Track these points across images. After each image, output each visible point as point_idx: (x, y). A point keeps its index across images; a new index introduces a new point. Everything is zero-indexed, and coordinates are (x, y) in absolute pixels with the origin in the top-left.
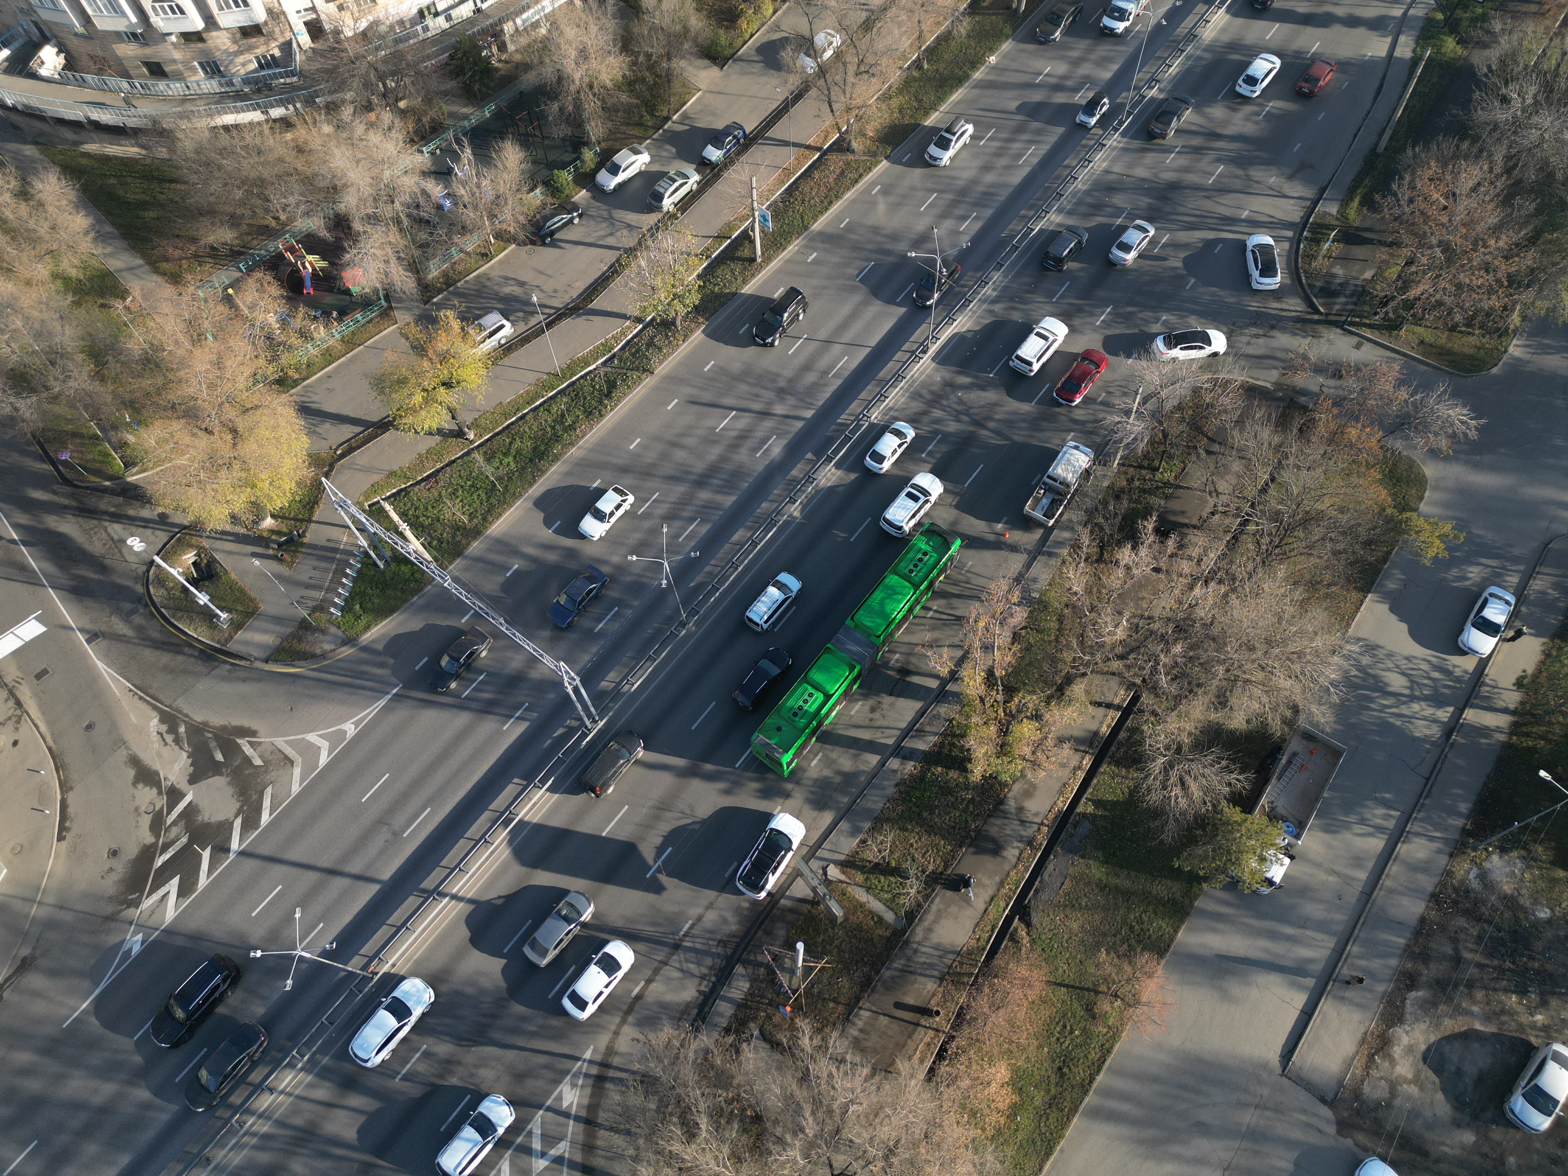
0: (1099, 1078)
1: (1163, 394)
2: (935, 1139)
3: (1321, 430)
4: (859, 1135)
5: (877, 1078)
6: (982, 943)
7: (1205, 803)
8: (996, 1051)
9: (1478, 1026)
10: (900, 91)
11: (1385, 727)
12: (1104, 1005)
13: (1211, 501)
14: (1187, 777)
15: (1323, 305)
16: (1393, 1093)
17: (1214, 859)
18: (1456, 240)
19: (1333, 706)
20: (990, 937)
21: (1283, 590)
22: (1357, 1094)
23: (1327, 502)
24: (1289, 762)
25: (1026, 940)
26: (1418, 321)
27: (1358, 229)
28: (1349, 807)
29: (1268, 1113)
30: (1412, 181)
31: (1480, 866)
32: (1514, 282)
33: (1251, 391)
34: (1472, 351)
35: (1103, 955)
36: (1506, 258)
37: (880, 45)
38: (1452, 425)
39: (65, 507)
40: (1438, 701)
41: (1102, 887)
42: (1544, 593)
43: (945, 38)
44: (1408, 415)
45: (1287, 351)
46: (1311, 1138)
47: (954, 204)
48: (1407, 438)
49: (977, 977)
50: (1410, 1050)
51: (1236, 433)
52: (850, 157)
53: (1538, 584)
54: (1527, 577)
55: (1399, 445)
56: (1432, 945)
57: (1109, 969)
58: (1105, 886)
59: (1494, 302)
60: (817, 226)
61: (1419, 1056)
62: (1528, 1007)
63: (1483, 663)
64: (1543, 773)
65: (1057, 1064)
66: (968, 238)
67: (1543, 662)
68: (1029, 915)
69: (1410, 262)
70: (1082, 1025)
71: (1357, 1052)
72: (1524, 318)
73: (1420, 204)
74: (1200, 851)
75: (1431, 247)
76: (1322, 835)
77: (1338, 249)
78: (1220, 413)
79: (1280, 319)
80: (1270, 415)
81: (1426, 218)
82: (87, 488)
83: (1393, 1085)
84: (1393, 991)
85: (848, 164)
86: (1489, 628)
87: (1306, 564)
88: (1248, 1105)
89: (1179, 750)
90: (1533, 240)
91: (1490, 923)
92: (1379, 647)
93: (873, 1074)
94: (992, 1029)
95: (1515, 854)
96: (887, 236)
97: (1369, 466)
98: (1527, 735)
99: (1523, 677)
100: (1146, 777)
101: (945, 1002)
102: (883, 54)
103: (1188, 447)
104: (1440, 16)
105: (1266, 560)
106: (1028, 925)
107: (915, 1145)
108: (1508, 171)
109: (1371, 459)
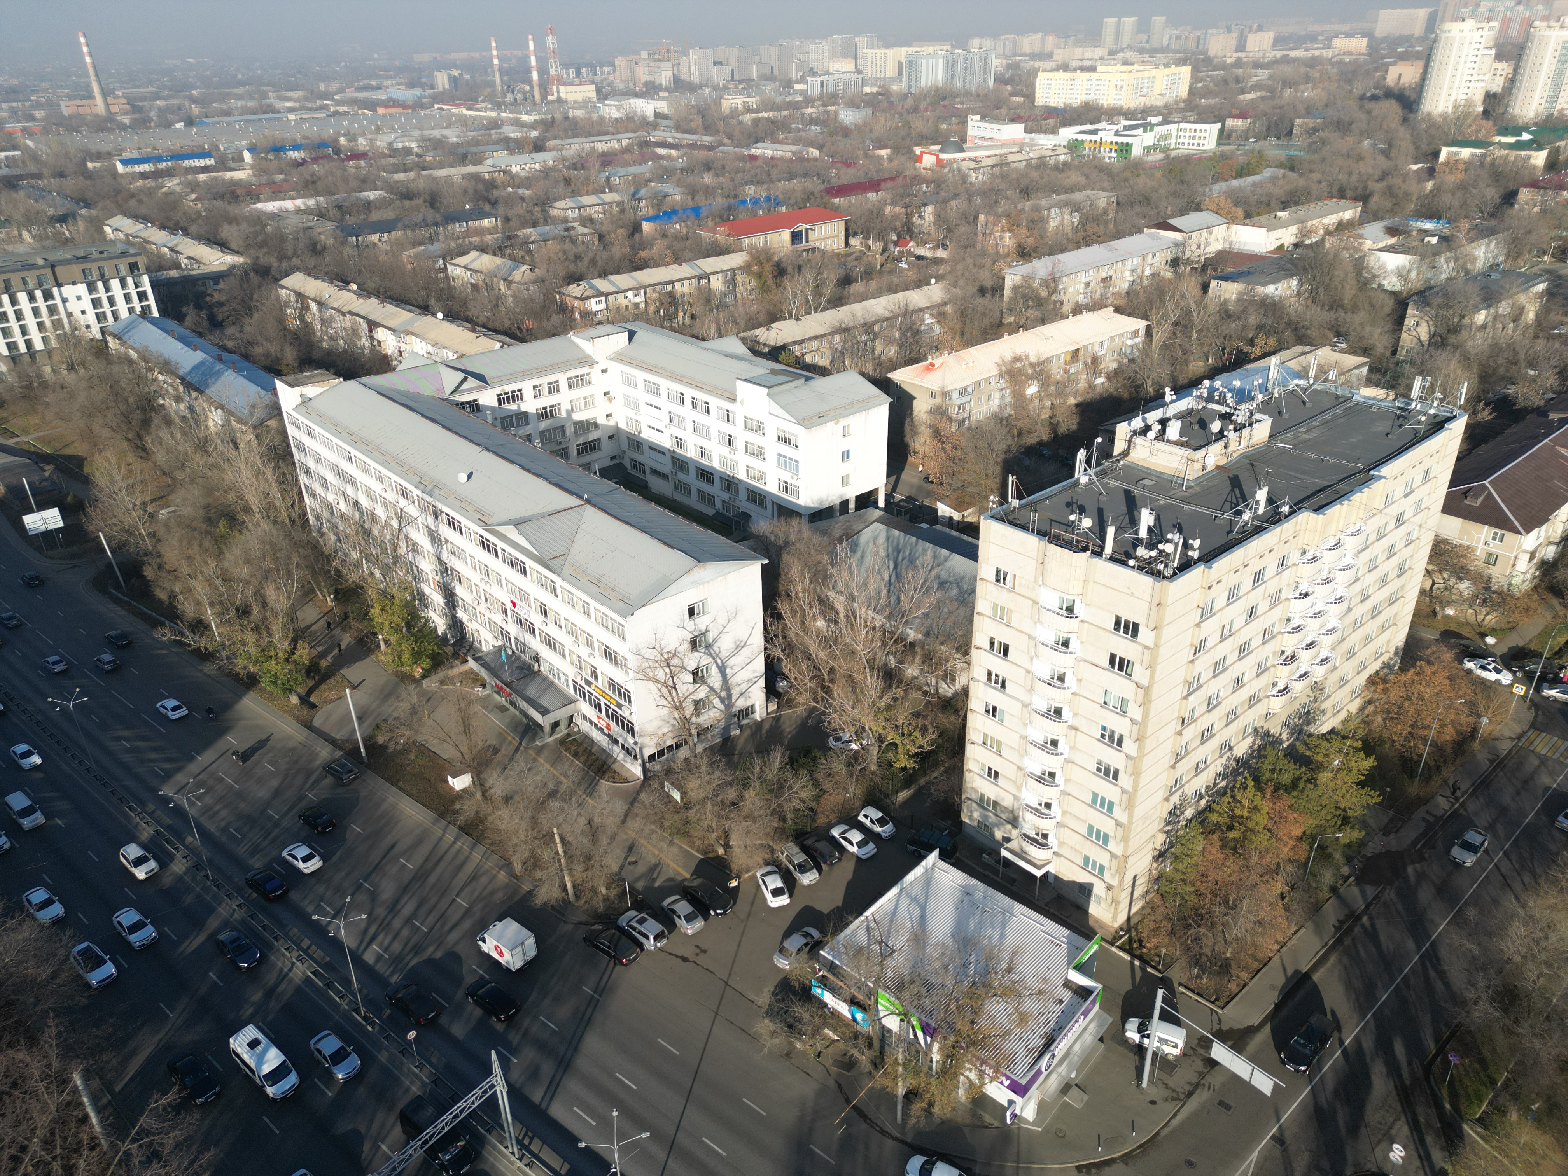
39: (1400, 1076)
82: (1432, 1089)
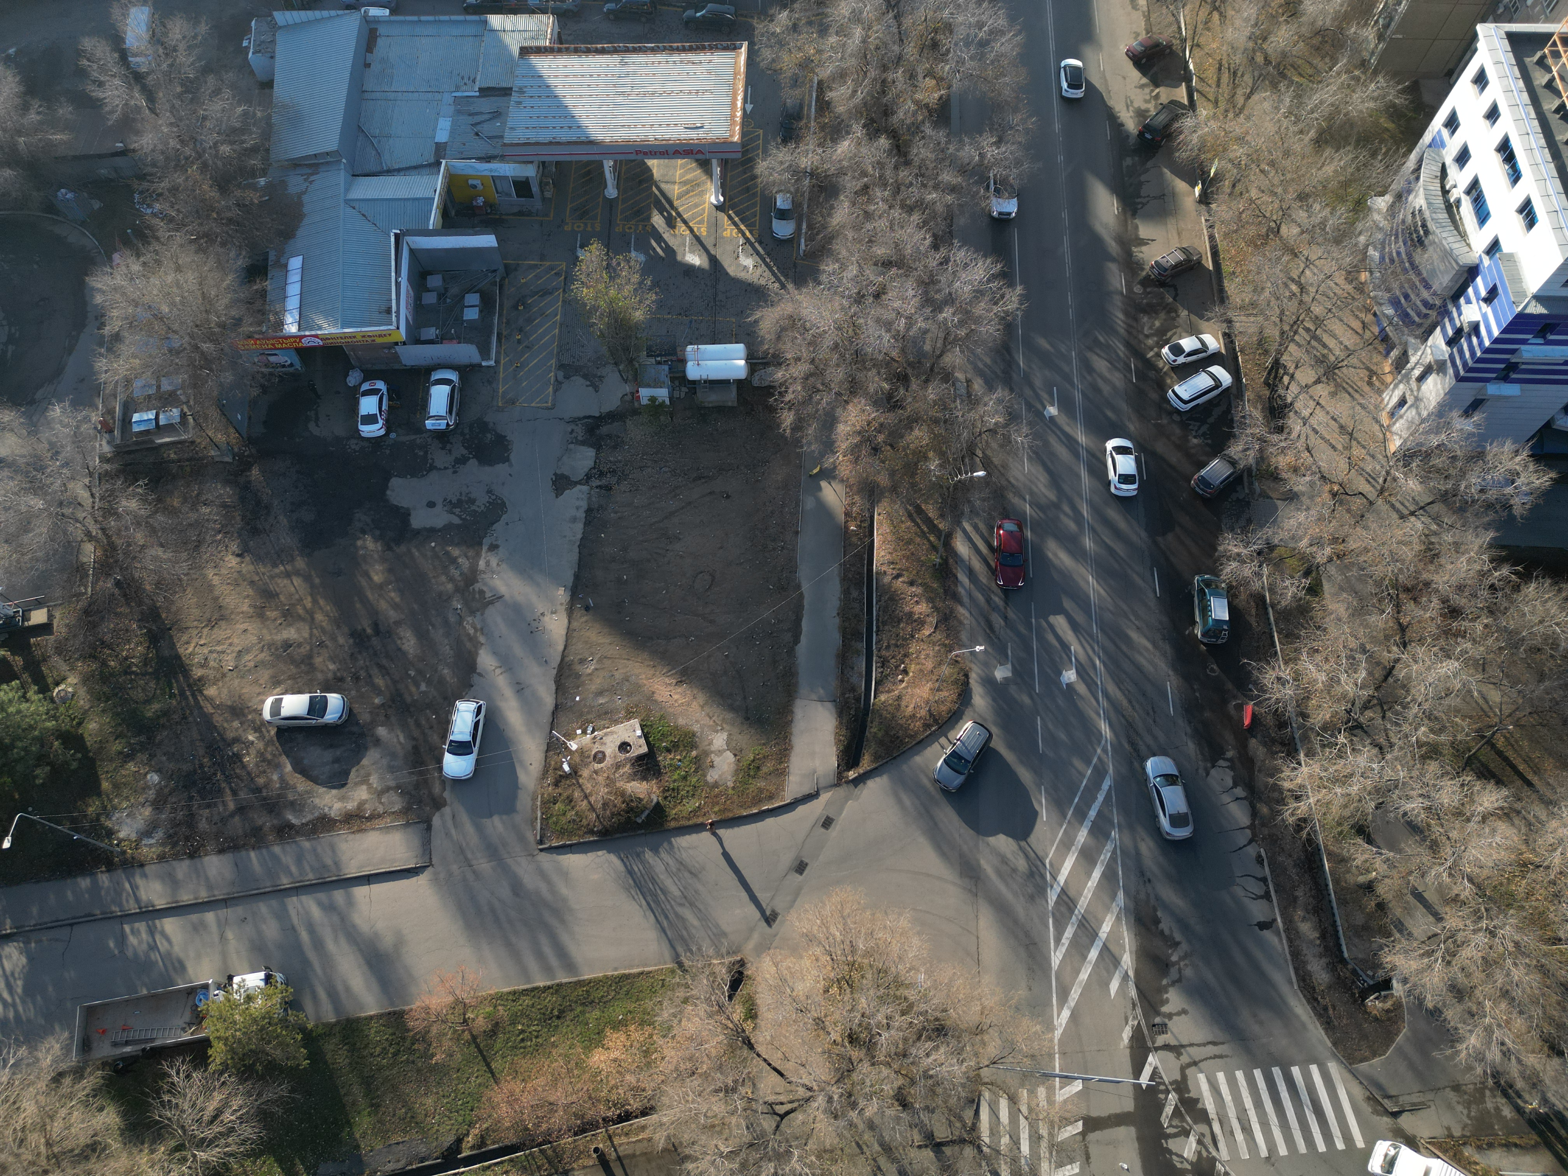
0: (541, 984)
2: (689, 1065)
4: (738, 1126)
5: (687, 1151)
6: (506, 1167)
7: (224, 1083)
8: (586, 1076)
9: (289, 768)
11: (30, 990)
12: (480, 1023)
14: (205, 1118)
16: (387, 789)
17: (278, 1037)
19: (33, 1048)
20: (495, 1164)
22: (405, 811)
24: (127, 1043)
25: (475, 1131)
28: (144, 966)
29: (470, 856)
31: (138, 842)
35: (439, 1057)
41: (375, 1107)
46: (464, 818)
49: (540, 1145)
50: (342, 799)
56: (240, 832)
57: (447, 1044)
58: (372, 1105)
61: (344, 790)
62: (247, 748)
64: (6, 845)
65: (556, 1022)
68: (449, 1148)
70: (511, 1028)
71: (373, 829)
74: (278, 1054)
76: (190, 970)
83: (380, 793)
84: (302, 835)
88: (474, 872)
89: (179, 1148)
91: (189, 807)
93: (687, 1158)
94: (572, 1094)
95: (109, 824)
100: (230, 1155)
101: (581, 1152)
106: (459, 1141)
107: (706, 1076)
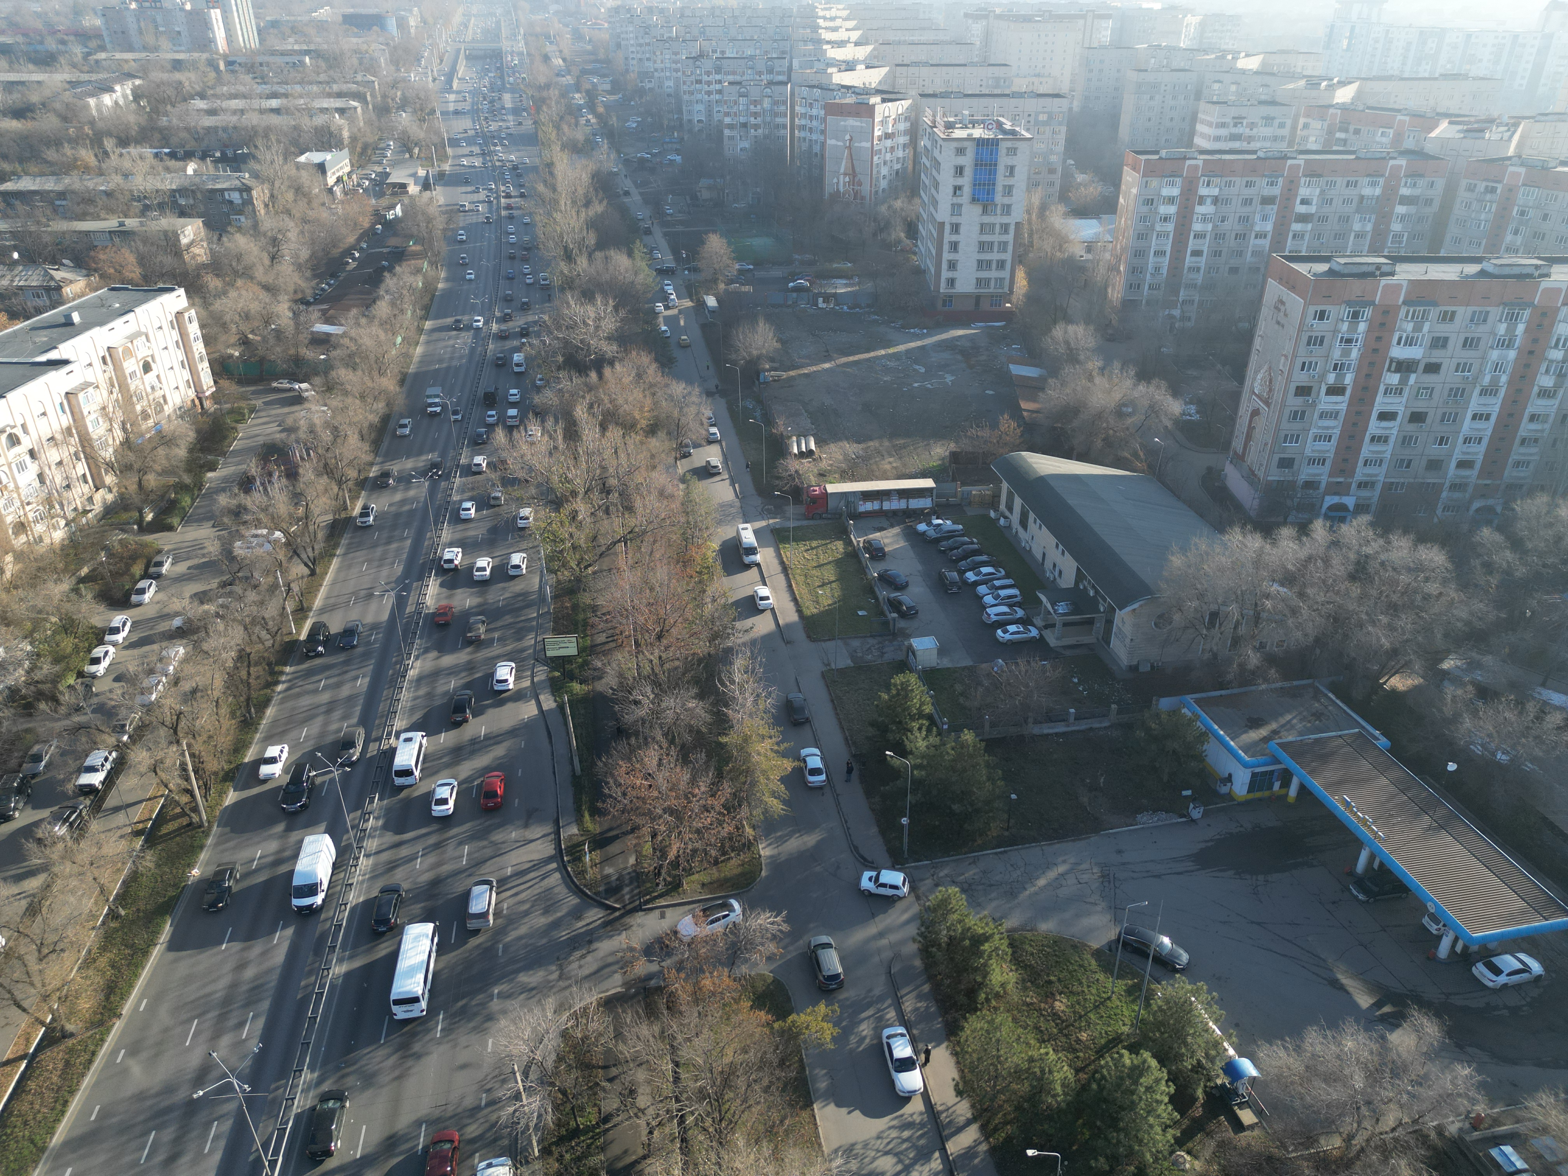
1: (538, 1057)
3: (684, 997)
10: (103, 949)
13: (642, 1122)
15: (616, 902)
18: (673, 802)
21: (752, 1156)
23: (729, 1052)
26: (689, 872)
27: (601, 833)
30: (616, 781)
32: (730, 808)
33: (609, 1004)
34: (739, 870)
36: (713, 796)
37: (57, 920)
38: (767, 930)
40: (923, 1156)
42: (916, 1009)
43: (134, 878)
44: (734, 944)
45: (613, 953)
47: (222, 1017)
48: (746, 960)
51: (621, 1047)
52: (70, 1042)
53: (908, 1005)
54: (898, 1005)
55: (744, 969)
59: (728, 829)
60: (57, 1139)
63: (925, 1095)
64: (1030, 1152)
66: (255, 1041)
67: (958, 1063)
69: (654, 836)
72: (754, 827)
73: (631, 793)
75: (661, 817)
77: (597, 855)
78: (597, 1040)
79: (591, 932)
80: (637, 1013)
81: (644, 800)
85: (71, 1051)
86: (906, 1065)
87: (752, 1117)
90: (720, 775)
92: (853, 1145)
96: (157, 1095)
97: (737, 1001)
98: (996, 1129)
99: (957, 1085)
102: (65, 926)
103: (590, 1088)
104: (557, 674)
105: (721, 1140)
108: (672, 742)
109: (734, 994)
